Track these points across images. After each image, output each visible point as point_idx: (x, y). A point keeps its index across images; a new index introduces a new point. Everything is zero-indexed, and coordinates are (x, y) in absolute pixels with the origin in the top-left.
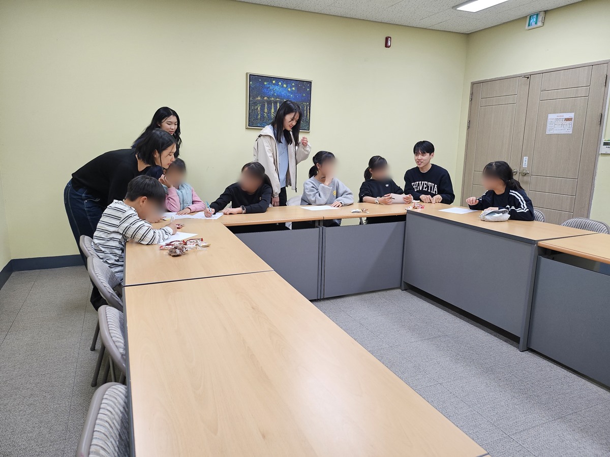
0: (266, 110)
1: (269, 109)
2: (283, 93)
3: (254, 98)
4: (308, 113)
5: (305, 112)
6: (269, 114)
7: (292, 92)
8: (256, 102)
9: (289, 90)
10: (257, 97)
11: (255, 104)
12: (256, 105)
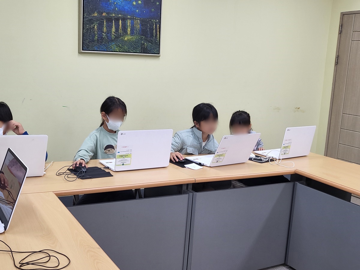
0: (105, 29)
1: (109, 27)
2: (126, 8)
3: (90, 14)
4: (158, 33)
5: (154, 31)
6: (108, 35)
7: (137, 6)
8: (91, 19)
9: (134, 3)
10: (94, 13)
11: (91, 21)
12: (93, 23)
